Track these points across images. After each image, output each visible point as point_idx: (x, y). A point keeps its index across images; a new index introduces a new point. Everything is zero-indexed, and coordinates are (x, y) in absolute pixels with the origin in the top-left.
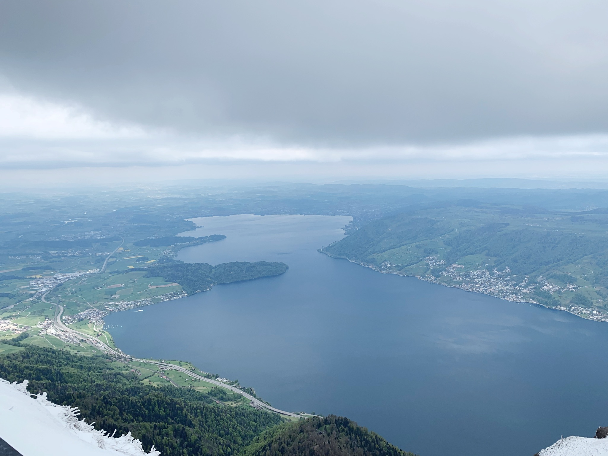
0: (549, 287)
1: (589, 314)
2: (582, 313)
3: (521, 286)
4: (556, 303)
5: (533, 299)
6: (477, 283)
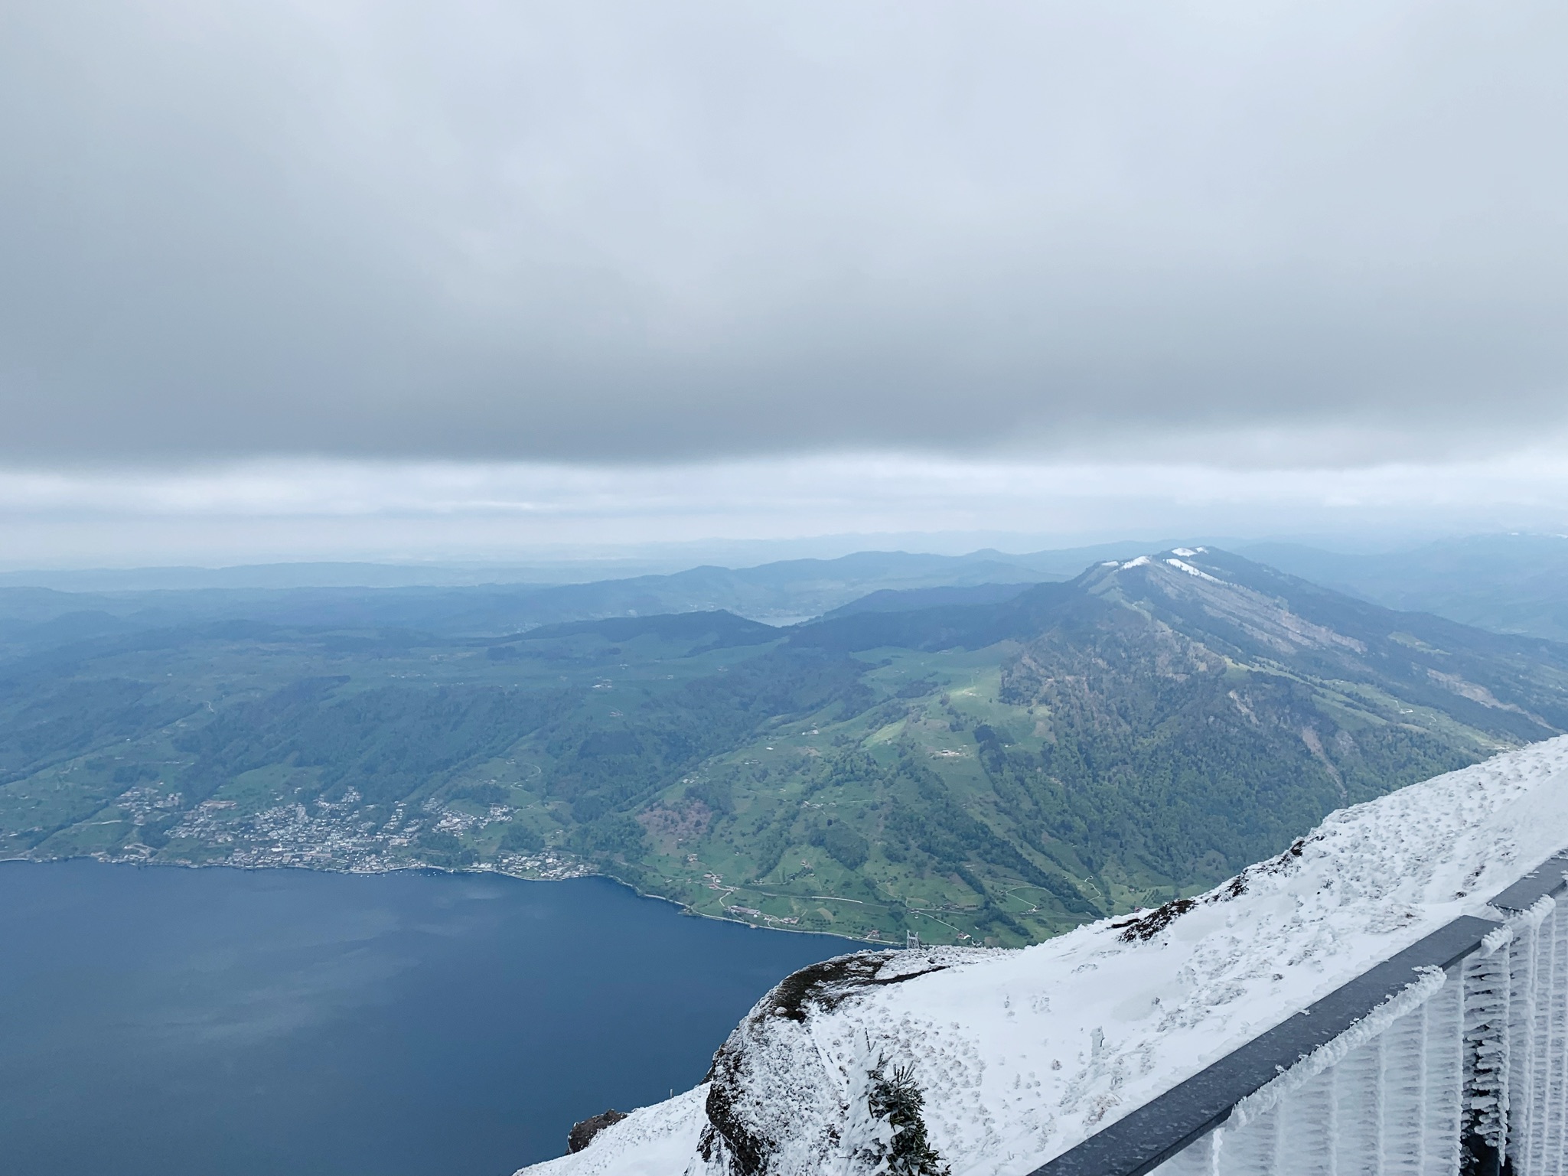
0: (453, 822)
1: (539, 867)
2: (524, 870)
3: (387, 831)
4: (470, 857)
5: (418, 857)
6: (274, 843)
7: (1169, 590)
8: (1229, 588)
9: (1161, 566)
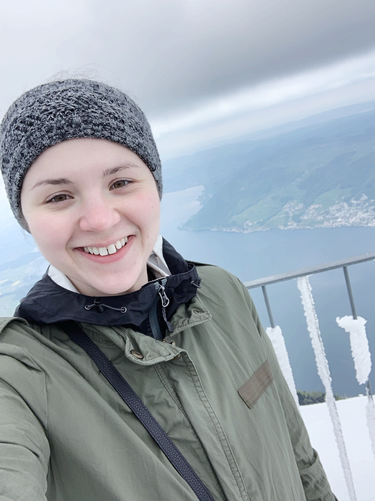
6: (337, 218)
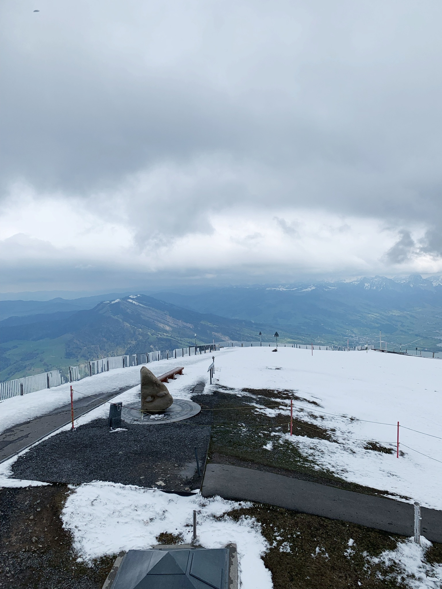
7: (128, 310)
8: (149, 309)
9: (125, 302)
